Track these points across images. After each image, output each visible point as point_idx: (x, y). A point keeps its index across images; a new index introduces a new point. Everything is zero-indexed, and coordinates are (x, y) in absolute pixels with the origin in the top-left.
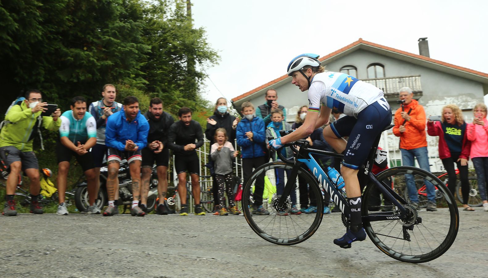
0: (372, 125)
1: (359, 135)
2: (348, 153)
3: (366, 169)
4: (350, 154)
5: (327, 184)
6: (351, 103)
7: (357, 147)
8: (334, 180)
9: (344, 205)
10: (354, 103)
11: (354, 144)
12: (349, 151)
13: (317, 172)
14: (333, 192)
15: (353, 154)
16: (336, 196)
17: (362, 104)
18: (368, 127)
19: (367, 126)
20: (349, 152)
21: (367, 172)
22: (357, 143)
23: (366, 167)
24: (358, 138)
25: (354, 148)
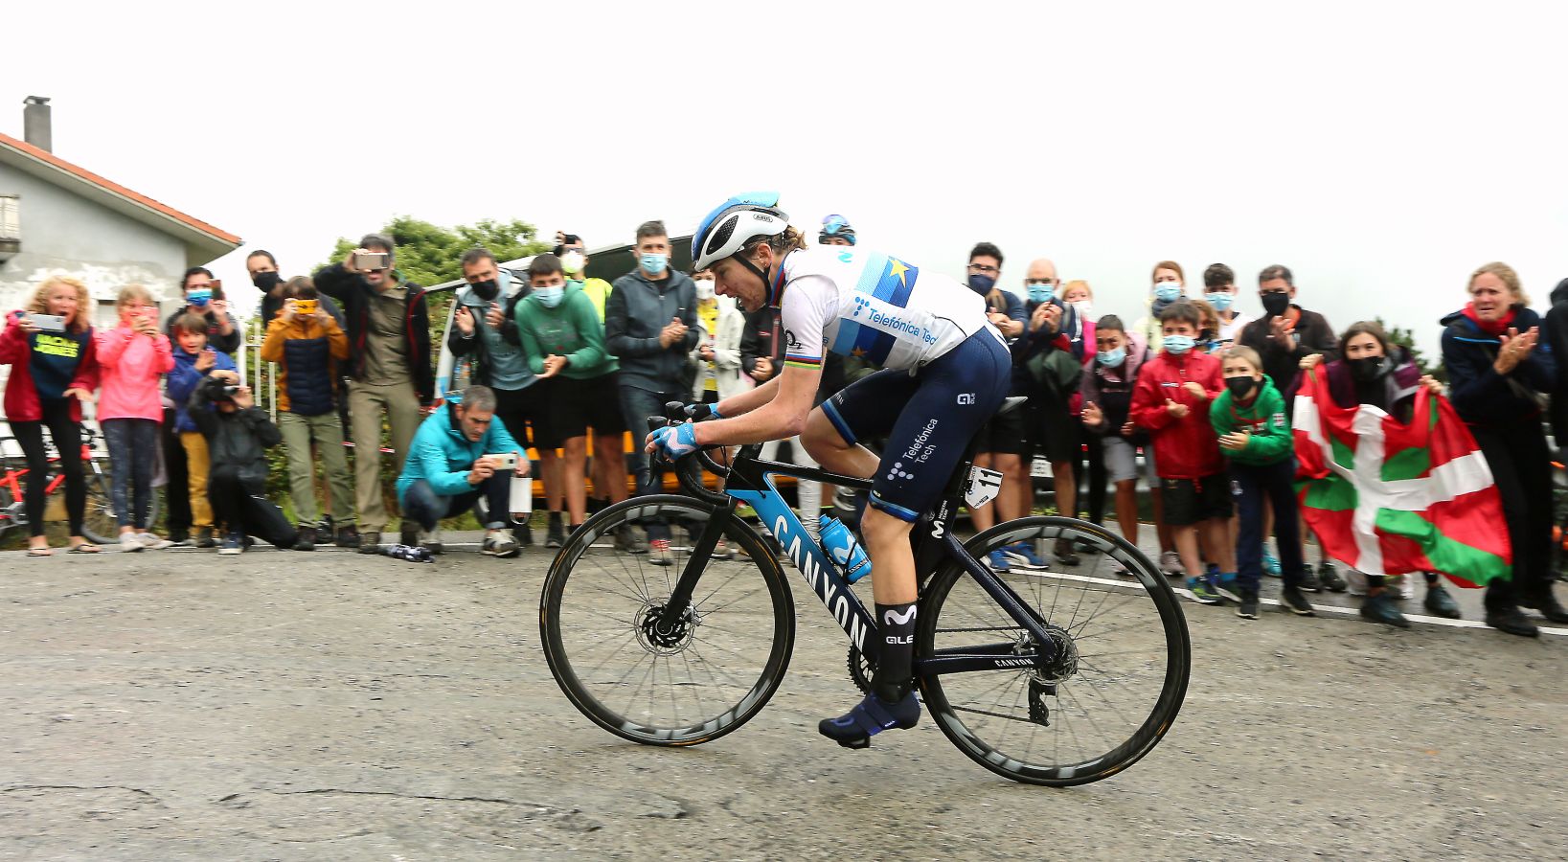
0: (973, 395)
1: (934, 421)
2: (894, 471)
3: (936, 523)
4: (902, 474)
5: (817, 565)
6: (916, 332)
7: (925, 457)
8: (841, 554)
9: (864, 627)
10: (922, 332)
11: (917, 447)
12: (898, 465)
13: (785, 530)
14: (834, 587)
15: (910, 477)
16: (842, 599)
17: (949, 333)
18: (961, 400)
19: (959, 397)
20: (899, 470)
21: (941, 530)
22: (927, 444)
23: (936, 519)
24: (929, 430)
25: (915, 457)
